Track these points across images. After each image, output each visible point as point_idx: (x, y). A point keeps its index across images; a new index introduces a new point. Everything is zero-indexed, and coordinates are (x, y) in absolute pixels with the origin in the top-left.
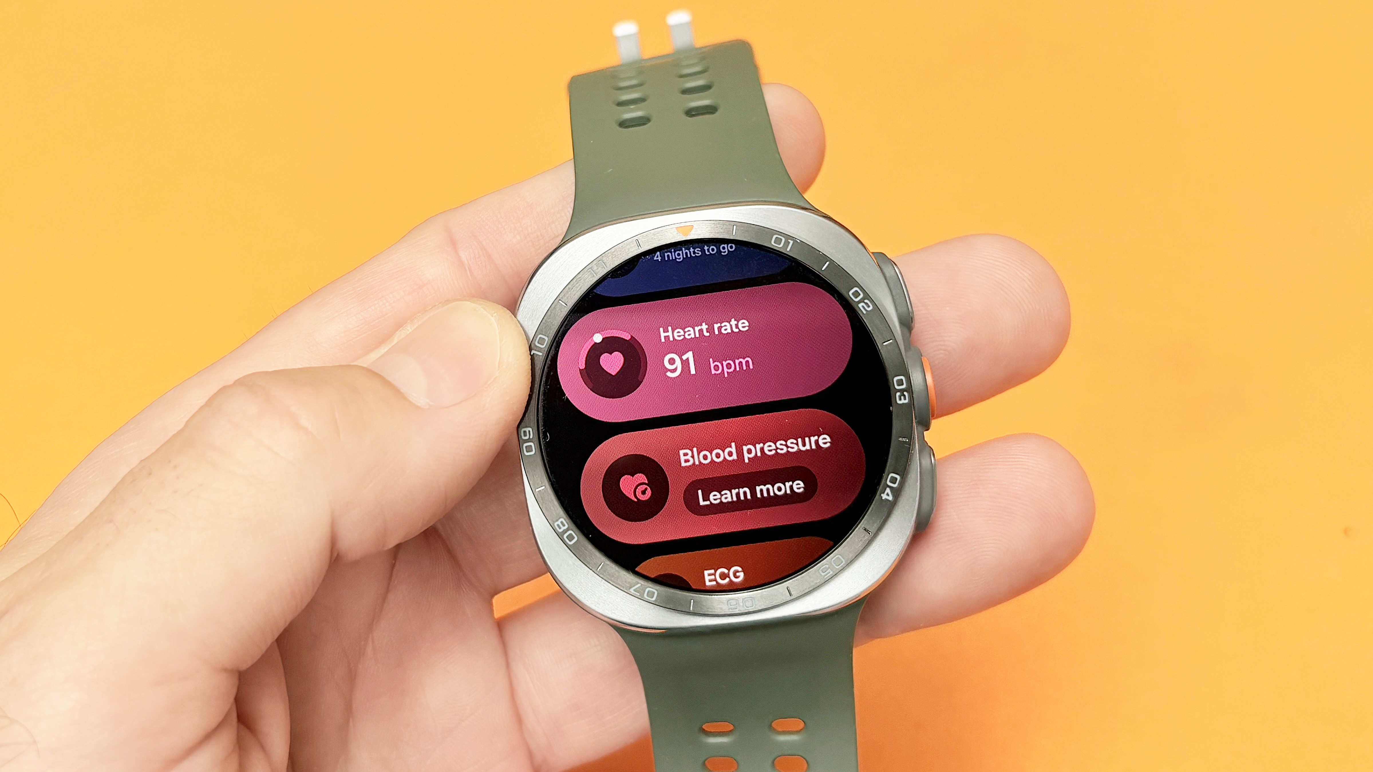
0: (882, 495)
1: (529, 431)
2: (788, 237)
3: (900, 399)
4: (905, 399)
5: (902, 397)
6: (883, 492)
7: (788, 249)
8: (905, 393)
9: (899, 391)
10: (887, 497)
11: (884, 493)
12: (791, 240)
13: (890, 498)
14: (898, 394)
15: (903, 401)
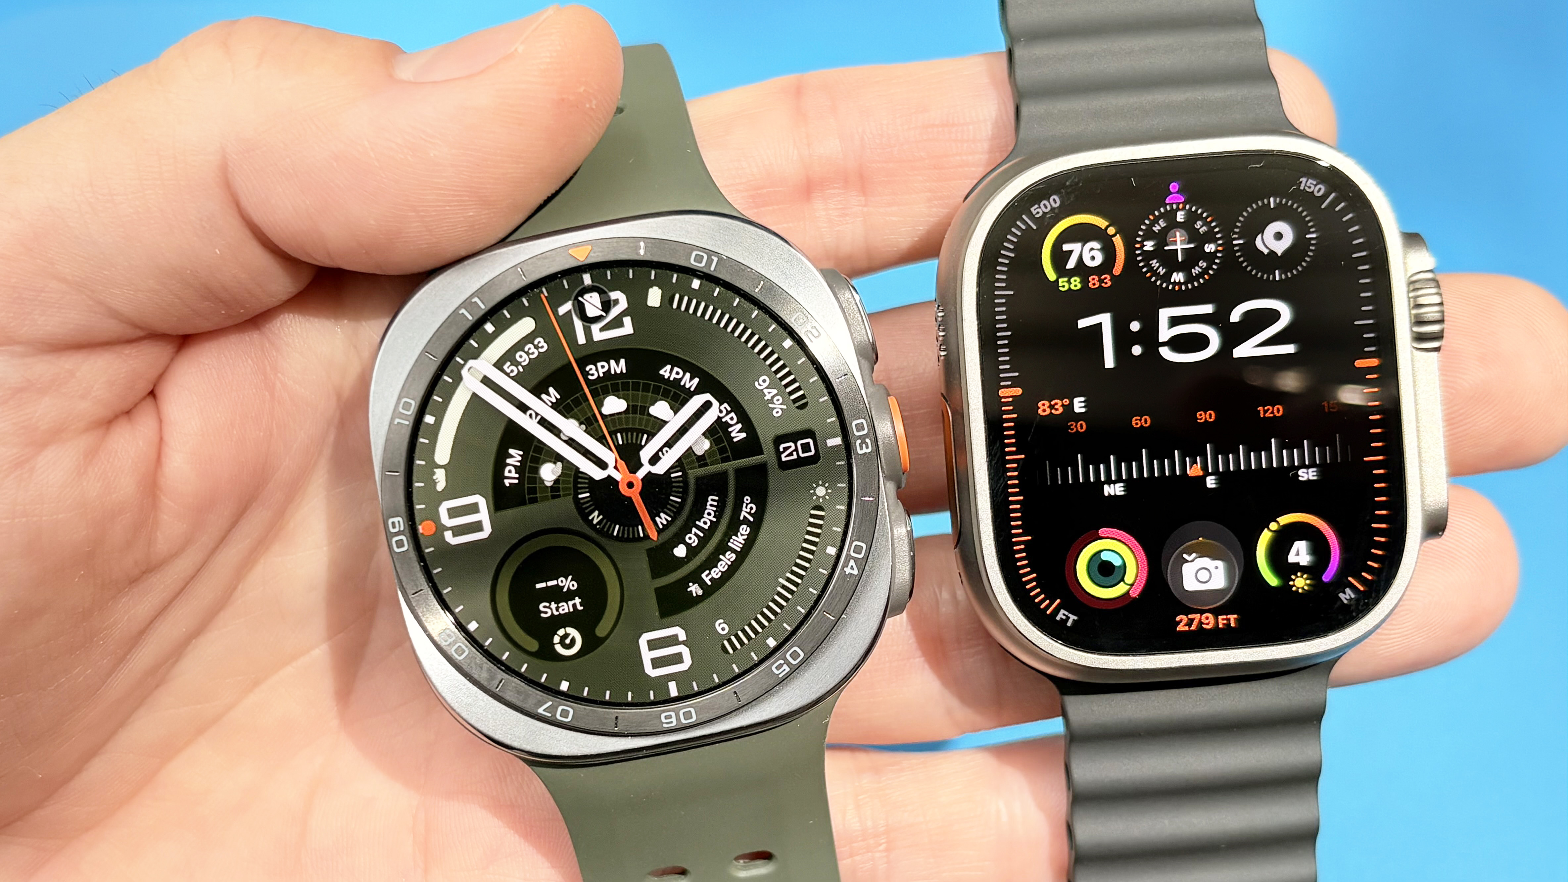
0: (845, 569)
1: (399, 522)
2: (710, 253)
3: (861, 449)
4: (867, 447)
5: (864, 446)
6: (846, 565)
7: (712, 269)
8: (868, 440)
9: (859, 437)
10: (852, 572)
11: (847, 567)
12: (715, 256)
13: (855, 572)
14: (859, 441)
15: (865, 450)
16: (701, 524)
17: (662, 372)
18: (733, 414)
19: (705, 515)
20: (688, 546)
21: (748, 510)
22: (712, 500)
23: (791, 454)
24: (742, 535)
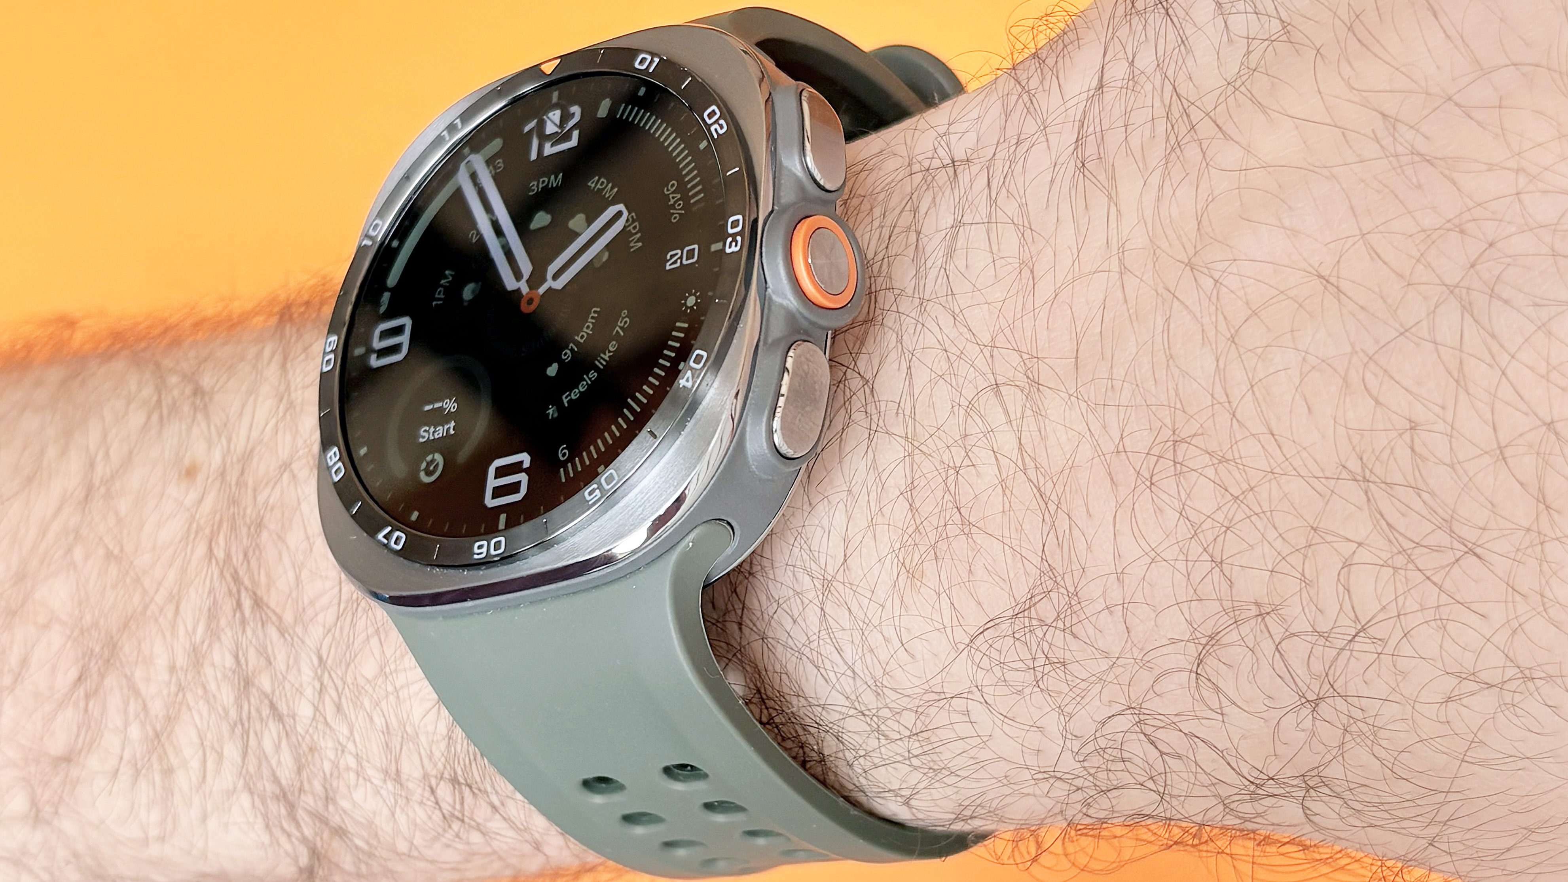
0: (681, 381)
1: (335, 341)
3: (730, 247)
4: (736, 246)
5: (734, 244)
6: (683, 377)
7: (651, 71)
8: (738, 238)
9: (731, 235)
10: (686, 384)
11: (683, 379)
13: (690, 385)
14: (730, 239)
15: (733, 249)
16: (578, 338)
17: (589, 184)
18: (637, 224)
19: (585, 330)
20: (561, 362)
21: (622, 325)
22: (595, 312)
23: (675, 262)
24: (610, 352)
